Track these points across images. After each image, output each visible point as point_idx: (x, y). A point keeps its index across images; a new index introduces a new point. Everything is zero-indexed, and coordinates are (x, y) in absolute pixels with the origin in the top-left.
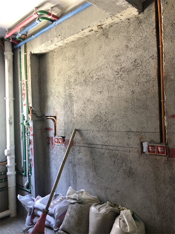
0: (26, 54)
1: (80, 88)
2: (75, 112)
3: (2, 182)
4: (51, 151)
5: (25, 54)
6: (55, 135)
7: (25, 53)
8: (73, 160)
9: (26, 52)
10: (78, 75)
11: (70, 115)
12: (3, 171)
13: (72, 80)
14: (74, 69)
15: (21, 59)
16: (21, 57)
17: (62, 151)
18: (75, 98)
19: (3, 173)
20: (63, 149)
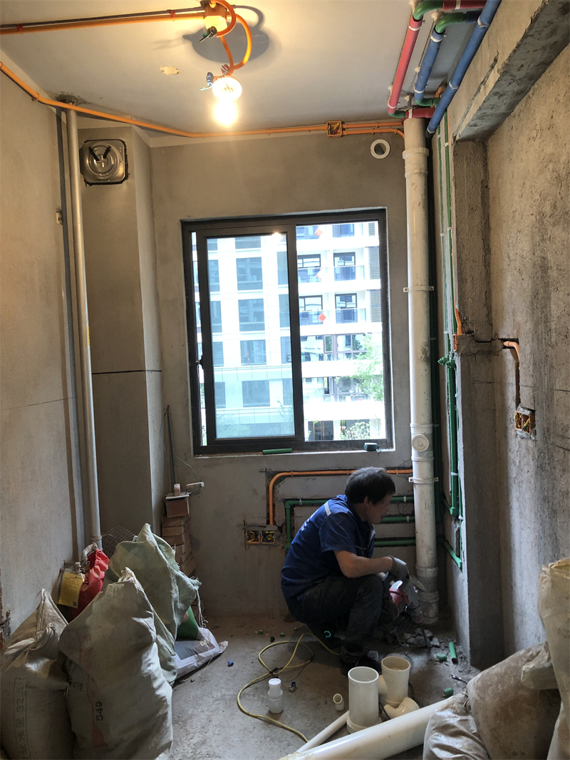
0: (447, 147)
1: (563, 234)
2: (553, 327)
3: (405, 522)
4: (510, 454)
6: (518, 401)
7: (445, 142)
8: (550, 493)
9: (446, 137)
10: (560, 185)
11: (544, 335)
12: (405, 493)
13: (547, 209)
14: (551, 166)
16: (440, 156)
17: (530, 457)
18: (553, 274)
19: (405, 498)
20: (531, 452)
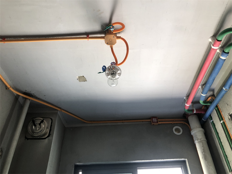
0: (224, 122)
5: (222, 122)
7: (220, 121)
9: (221, 118)
15: (218, 133)
16: (216, 130)
